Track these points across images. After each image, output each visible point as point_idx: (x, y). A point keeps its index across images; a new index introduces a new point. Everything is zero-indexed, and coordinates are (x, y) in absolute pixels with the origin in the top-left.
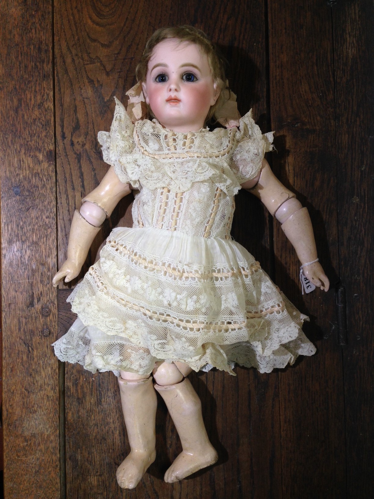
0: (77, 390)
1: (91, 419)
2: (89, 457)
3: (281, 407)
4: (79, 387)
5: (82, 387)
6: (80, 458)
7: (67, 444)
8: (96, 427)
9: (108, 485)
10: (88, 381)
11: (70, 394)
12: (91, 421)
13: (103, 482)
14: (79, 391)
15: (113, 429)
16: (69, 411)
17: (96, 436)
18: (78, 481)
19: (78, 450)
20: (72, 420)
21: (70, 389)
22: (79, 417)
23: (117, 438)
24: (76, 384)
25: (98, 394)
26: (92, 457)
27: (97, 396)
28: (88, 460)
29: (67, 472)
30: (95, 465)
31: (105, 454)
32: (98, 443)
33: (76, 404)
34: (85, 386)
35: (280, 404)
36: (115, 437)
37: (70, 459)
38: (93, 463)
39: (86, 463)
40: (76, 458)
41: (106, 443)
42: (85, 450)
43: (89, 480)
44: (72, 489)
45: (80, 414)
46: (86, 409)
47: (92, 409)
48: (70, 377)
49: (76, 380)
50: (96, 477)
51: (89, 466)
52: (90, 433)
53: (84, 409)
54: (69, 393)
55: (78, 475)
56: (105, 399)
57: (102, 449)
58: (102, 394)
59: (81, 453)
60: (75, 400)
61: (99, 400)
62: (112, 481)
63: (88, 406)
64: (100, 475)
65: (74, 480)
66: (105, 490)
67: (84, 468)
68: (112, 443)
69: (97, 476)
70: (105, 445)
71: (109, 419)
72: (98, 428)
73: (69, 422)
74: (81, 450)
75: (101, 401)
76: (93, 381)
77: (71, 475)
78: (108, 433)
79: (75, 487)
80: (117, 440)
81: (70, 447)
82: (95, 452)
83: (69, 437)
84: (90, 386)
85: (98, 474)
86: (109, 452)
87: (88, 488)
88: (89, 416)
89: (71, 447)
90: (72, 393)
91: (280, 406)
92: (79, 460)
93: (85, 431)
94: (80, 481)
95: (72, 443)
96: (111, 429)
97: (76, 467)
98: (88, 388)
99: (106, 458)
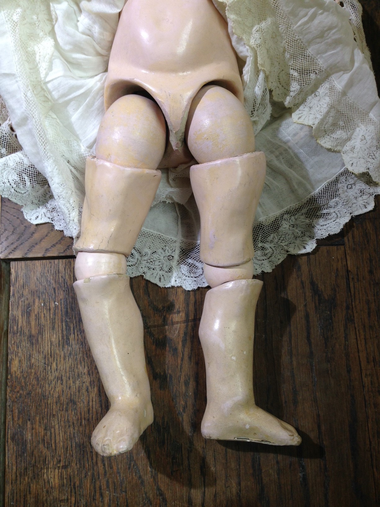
0: (29, 323)
1: (51, 368)
2: (46, 434)
3: (358, 338)
4: (33, 317)
5: (38, 317)
6: (30, 437)
7: (8, 413)
8: (59, 381)
9: (77, 483)
10: (48, 308)
11: (17, 329)
12: (51, 372)
13: (70, 479)
14: (33, 323)
15: (88, 384)
16: (14, 357)
17: (59, 397)
18: (26, 479)
19: (27, 422)
20: (18, 372)
21: (18, 320)
22: (31, 367)
23: (94, 400)
24: (27, 312)
25: (64, 327)
26: (51, 436)
27: (62, 331)
28: (44, 440)
29: (7, 463)
30: (56, 449)
31: (74, 429)
32: (63, 410)
33: (27, 345)
34: (42, 315)
35: (357, 333)
36: (91, 398)
37: (13, 439)
38: (53, 445)
39: (41, 446)
40: (23, 439)
41: (76, 409)
42: (40, 422)
43: (45, 475)
44: (15, 495)
45: (33, 361)
46: (43, 352)
47: (53, 352)
48: (18, 302)
49: (29, 306)
50: (57, 470)
51: (45, 451)
52: (50, 393)
53: (39, 352)
54: (15, 328)
55: (26, 469)
56: (76, 334)
57: (68, 419)
58: (70, 328)
59: (33, 429)
60: (26, 338)
61: (65, 338)
62: (86, 477)
63: (47, 348)
64: (65, 467)
65: (18, 478)
66: (73, 494)
67: (37, 456)
68: (86, 409)
69: (59, 467)
70: (73, 413)
71: (81, 368)
72: (62, 384)
73: (14, 376)
74: (32, 424)
75: (68, 339)
76: (56, 307)
77: (14, 468)
78: (79, 391)
79: (20, 490)
80: (94, 403)
81: (13, 419)
82: (57, 427)
83: (13, 402)
84: (51, 315)
85: (61, 464)
86: (81, 425)
87: (43, 491)
88: (48, 365)
89: (16, 419)
90: (21, 327)
91: (358, 336)
92: (29, 441)
93: (40, 390)
94: (28, 478)
95: (17, 411)
96: (84, 385)
97: (24, 453)
98: (48, 318)
99: (76, 435)
